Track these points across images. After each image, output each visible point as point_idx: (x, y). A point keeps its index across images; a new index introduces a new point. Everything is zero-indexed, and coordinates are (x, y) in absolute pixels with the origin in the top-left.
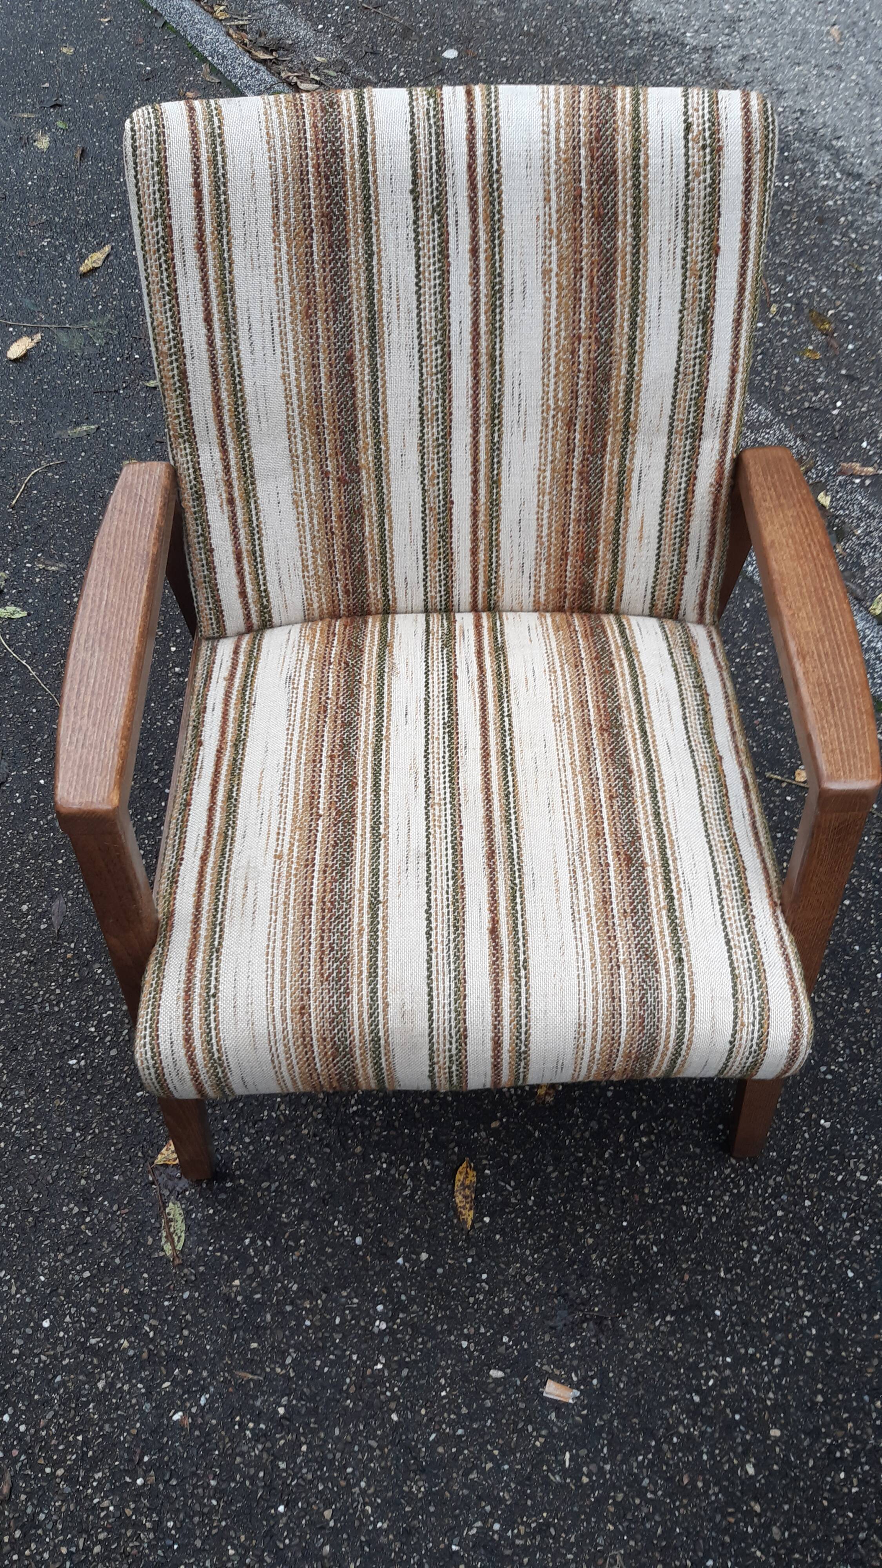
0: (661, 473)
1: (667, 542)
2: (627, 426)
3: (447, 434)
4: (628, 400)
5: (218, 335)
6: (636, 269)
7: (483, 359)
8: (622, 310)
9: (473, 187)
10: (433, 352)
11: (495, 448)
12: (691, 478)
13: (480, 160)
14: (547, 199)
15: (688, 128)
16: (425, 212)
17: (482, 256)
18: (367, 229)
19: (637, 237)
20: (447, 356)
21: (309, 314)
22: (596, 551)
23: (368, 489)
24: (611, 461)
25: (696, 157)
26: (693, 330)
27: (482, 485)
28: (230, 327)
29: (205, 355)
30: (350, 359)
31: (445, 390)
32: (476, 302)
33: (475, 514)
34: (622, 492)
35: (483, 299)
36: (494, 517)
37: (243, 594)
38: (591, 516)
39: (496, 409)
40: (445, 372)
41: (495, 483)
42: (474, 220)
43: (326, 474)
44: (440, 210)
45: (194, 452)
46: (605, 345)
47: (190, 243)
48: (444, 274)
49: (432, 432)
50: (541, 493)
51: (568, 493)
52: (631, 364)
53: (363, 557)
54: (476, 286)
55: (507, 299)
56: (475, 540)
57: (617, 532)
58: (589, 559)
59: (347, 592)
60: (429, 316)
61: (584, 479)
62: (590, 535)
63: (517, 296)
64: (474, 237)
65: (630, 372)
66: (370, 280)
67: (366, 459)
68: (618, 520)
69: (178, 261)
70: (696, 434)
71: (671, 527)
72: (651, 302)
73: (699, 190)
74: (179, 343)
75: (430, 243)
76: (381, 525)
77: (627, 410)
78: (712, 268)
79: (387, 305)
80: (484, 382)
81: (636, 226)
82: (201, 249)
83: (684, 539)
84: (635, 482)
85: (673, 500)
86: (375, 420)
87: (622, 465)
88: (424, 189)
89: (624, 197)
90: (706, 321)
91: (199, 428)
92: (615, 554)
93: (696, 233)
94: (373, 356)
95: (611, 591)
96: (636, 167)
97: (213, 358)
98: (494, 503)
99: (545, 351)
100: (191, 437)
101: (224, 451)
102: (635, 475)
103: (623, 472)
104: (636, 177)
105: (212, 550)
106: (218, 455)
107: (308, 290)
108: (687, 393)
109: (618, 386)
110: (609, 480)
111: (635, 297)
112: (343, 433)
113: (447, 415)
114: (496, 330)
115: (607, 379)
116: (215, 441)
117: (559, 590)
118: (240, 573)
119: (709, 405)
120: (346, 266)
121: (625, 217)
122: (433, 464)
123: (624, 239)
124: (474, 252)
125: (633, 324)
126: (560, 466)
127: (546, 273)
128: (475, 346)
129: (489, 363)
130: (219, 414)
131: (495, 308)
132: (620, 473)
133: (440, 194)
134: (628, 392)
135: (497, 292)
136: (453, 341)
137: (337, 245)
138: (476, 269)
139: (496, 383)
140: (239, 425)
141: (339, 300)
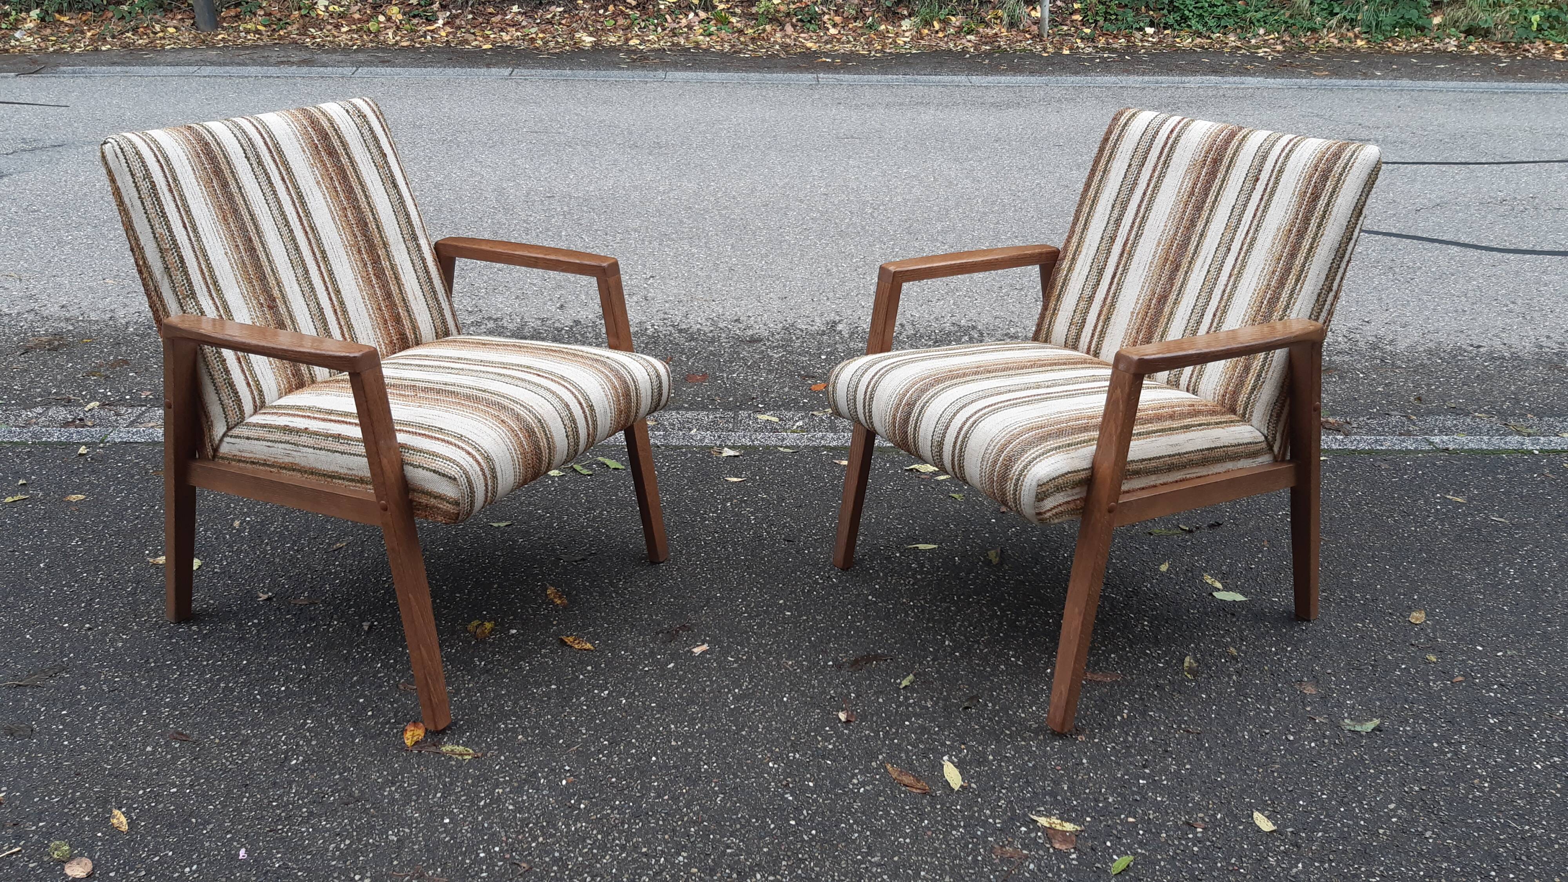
0: (410, 262)
1: (428, 296)
2: (384, 244)
3: (307, 272)
4: (380, 232)
5: (191, 235)
6: (356, 172)
7: (308, 229)
8: (358, 191)
9: (271, 152)
10: (284, 230)
11: (331, 273)
12: (423, 260)
13: (268, 140)
14: (304, 151)
15: (347, 111)
16: (255, 165)
17: (287, 181)
18: (234, 176)
19: (350, 158)
20: (291, 231)
21: (225, 219)
22: (399, 313)
23: (282, 309)
24: (385, 264)
25: (358, 121)
26: (393, 192)
27: (332, 295)
28: (195, 230)
29: (189, 246)
30: (251, 240)
31: (297, 248)
32: (293, 202)
33: (335, 311)
34: (397, 278)
35: (296, 201)
36: (345, 311)
37: (248, 384)
38: (389, 295)
39: (323, 252)
40: (294, 239)
41: (338, 292)
42: (277, 166)
43: (262, 304)
44: (260, 163)
45: (197, 303)
46: (357, 208)
47: (165, 189)
48: (275, 192)
49: (300, 271)
50: (361, 291)
51: (373, 287)
52: (373, 214)
54: (290, 195)
55: (306, 198)
56: (341, 328)
57: (404, 300)
58: (397, 319)
59: (293, 375)
60: (276, 212)
61: (377, 277)
62: (392, 306)
63: (310, 197)
64: (280, 173)
65: (375, 218)
66: (244, 200)
67: (276, 292)
68: (402, 293)
69: (162, 198)
70: (415, 238)
71: (426, 288)
72: (369, 184)
73: (367, 133)
74: (174, 241)
75: (263, 179)
77: (381, 237)
78: (386, 162)
79: (257, 212)
80: (313, 241)
81: (347, 154)
82: (171, 191)
83: (435, 292)
84: (400, 270)
85: (421, 274)
86: (272, 270)
87: (391, 264)
88: (250, 155)
89: (336, 143)
90: (395, 186)
91: (196, 288)
92: (408, 311)
93: (374, 150)
94: (260, 237)
95: (415, 334)
96: (335, 130)
97: (193, 247)
98: (342, 303)
99: (333, 219)
100: (193, 295)
101: (213, 299)
102: (399, 267)
103: (393, 267)
104: (337, 134)
105: (225, 360)
106: (211, 302)
107: (221, 208)
108: (403, 222)
109: (372, 226)
110: (388, 273)
111: (361, 184)
112: (261, 280)
113: (303, 261)
114: (308, 214)
115: (366, 224)
116: (207, 294)
117: (391, 342)
118: (243, 371)
119: (414, 223)
120: (232, 194)
121: (341, 150)
122: (306, 289)
123: (344, 160)
124: (283, 179)
125: (366, 197)
126: (365, 274)
127: (318, 183)
128: (302, 224)
129: (311, 231)
130: (204, 278)
131: (303, 204)
132: (392, 269)
133: (258, 156)
134: (378, 228)
135: (300, 196)
136: (291, 223)
137: (225, 185)
138: (287, 188)
139: (318, 240)
140: (215, 283)
141: (235, 211)
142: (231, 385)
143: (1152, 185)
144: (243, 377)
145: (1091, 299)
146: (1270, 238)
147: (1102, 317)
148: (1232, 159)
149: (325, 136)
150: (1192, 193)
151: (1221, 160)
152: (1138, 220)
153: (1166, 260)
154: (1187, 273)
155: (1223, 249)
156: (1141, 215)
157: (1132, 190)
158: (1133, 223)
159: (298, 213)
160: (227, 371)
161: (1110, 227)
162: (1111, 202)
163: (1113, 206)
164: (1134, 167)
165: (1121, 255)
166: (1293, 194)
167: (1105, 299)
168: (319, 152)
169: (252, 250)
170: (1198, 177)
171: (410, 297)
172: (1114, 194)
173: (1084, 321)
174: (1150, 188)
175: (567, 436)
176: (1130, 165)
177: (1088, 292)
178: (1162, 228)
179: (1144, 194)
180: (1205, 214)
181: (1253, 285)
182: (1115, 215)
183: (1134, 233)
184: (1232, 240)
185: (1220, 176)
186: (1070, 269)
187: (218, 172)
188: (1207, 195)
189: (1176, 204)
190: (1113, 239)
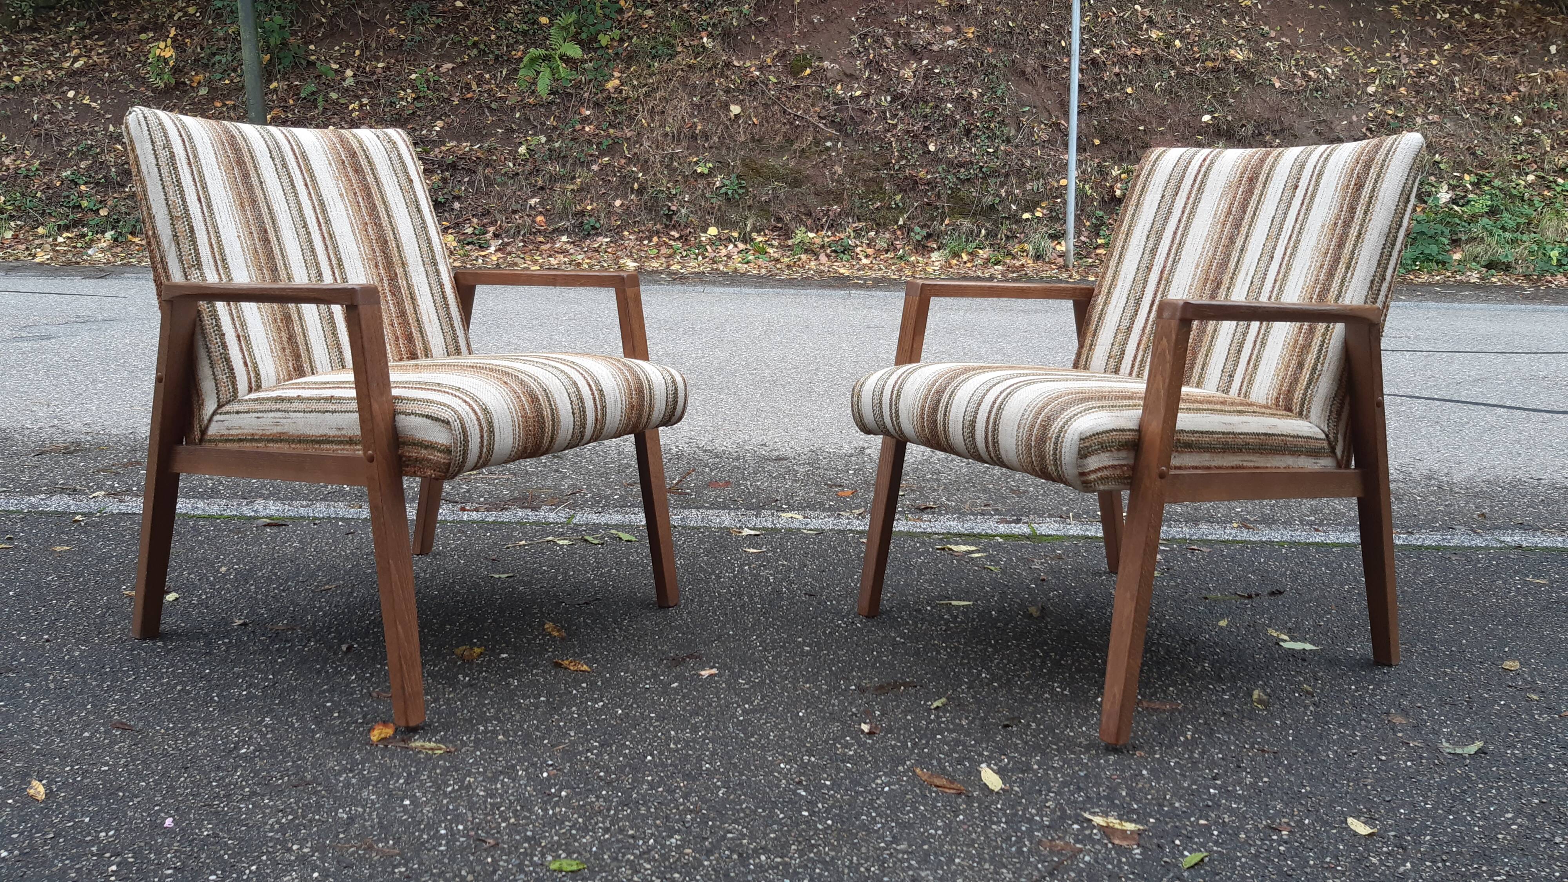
0: (427, 285)
1: (443, 321)
2: (403, 264)
3: (320, 274)
4: (399, 251)
5: (205, 209)
6: (380, 192)
7: (326, 235)
8: (381, 208)
9: (296, 157)
10: (302, 232)
12: (442, 285)
13: (295, 147)
14: (330, 164)
15: (378, 136)
16: (279, 166)
17: (310, 187)
18: (256, 171)
19: (375, 178)
20: (309, 233)
21: (242, 206)
22: (411, 333)
24: (402, 283)
25: (387, 146)
26: (416, 216)
28: (209, 206)
29: (201, 219)
30: (266, 231)
31: (313, 250)
32: (314, 207)
34: (413, 299)
35: (317, 207)
37: (245, 364)
38: (403, 313)
39: (339, 260)
40: (310, 242)
42: (301, 171)
44: (285, 165)
45: (203, 274)
46: (378, 225)
47: (184, 162)
48: (296, 195)
49: (313, 272)
52: (394, 234)
53: (297, 346)
54: (312, 200)
55: (327, 207)
57: (418, 320)
58: (409, 338)
59: (295, 370)
60: (295, 214)
61: (393, 294)
62: (405, 324)
63: (332, 206)
64: (304, 179)
65: (395, 238)
66: (264, 194)
68: (416, 314)
69: (180, 169)
70: (434, 263)
71: (442, 313)
72: (392, 205)
73: (395, 158)
74: (186, 210)
75: (285, 179)
76: (302, 326)
77: (400, 256)
78: (413, 188)
79: (276, 208)
80: (330, 248)
81: (373, 173)
82: (189, 164)
83: (450, 318)
84: (417, 291)
85: (438, 299)
86: (285, 265)
87: (408, 283)
88: (276, 157)
89: (364, 163)
90: (419, 210)
91: (203, 260)
92: (421, 333)
93: (401, 175)
94: (276, 231)
95: (424, 345)
96: (364, 151)
97: (205, 221)
99: (353, 231)
100: (199, 266)
101: (219, 274)
102: (416, 288)
103: (410, 287)
104: (365, 154)
105: (224, 335)
107: (239, 194)
108: (424, 245)
109: (392, 244)
110: (405, 292)
111: (384, 203)
112: (272, 271)
113: (317, 264)
114: (328, 222)
115: (386, 242)
116: (213, 268)
118: (241, 350)
119: (435, 249)
120: (252, 186)
121: (367, 169)
123: (370, 179)
124: (306, 185)
125: (389, 216)
127: (341, 195)
128: (321, 230)
129: (329, 238)
130: (213, 253)
131: (324, 211)
132: (409, 288)
133: (283, 159)
134: (398, 247)
135: (322, 204)
136: (310, 226)
137: (246, 176)
138: (310, 193)
139: (336, 248)
140: (224, 260)
141: (254, 201)
142: (228, 360)
143: (1187, 212)
144: (241, 356)
145: (1129, 329)
146: (1315, 236)
147: (1142, 347)
148: (1268, 174)
149: (354, 155)
150: (1229, 213)
151: (1257, 178)
152: (1175, 246)
153: (1206, 280)
154: (1229, 288)
155: (1266, 258)
156: (1177, 241)
157: (1166, 219)
158: (1170, 250)
159: (317, 218)
160: (224, 346)
161: (1146, 257)
162: (1146, 233)
163: (1148, 237)
164: (1167, 197)
165: (1159, 283)
166: (1336, 190)
167: (1144, 328)
168: (345, 168)
169: (266, 241)
170: (1235, 197)
171: (425, 319)
172: (1148, 226)
173: (1123, 353)
174: (1186, 215)
175: (573, 413)
176: (1163, 196)
177: (1125, 323)
178: (1200, 250)
179: (1180, 221)
180: (1244, 230)
181: (1300, 284)
182: (1150, 245)
183: (1171, 259)
184: (1274, 248)
185: (1257, 192)
186: (1106, 303)
187: (241, 163)
188: (1244, 212)
189: (1213, 226)
190: (1149, 269)
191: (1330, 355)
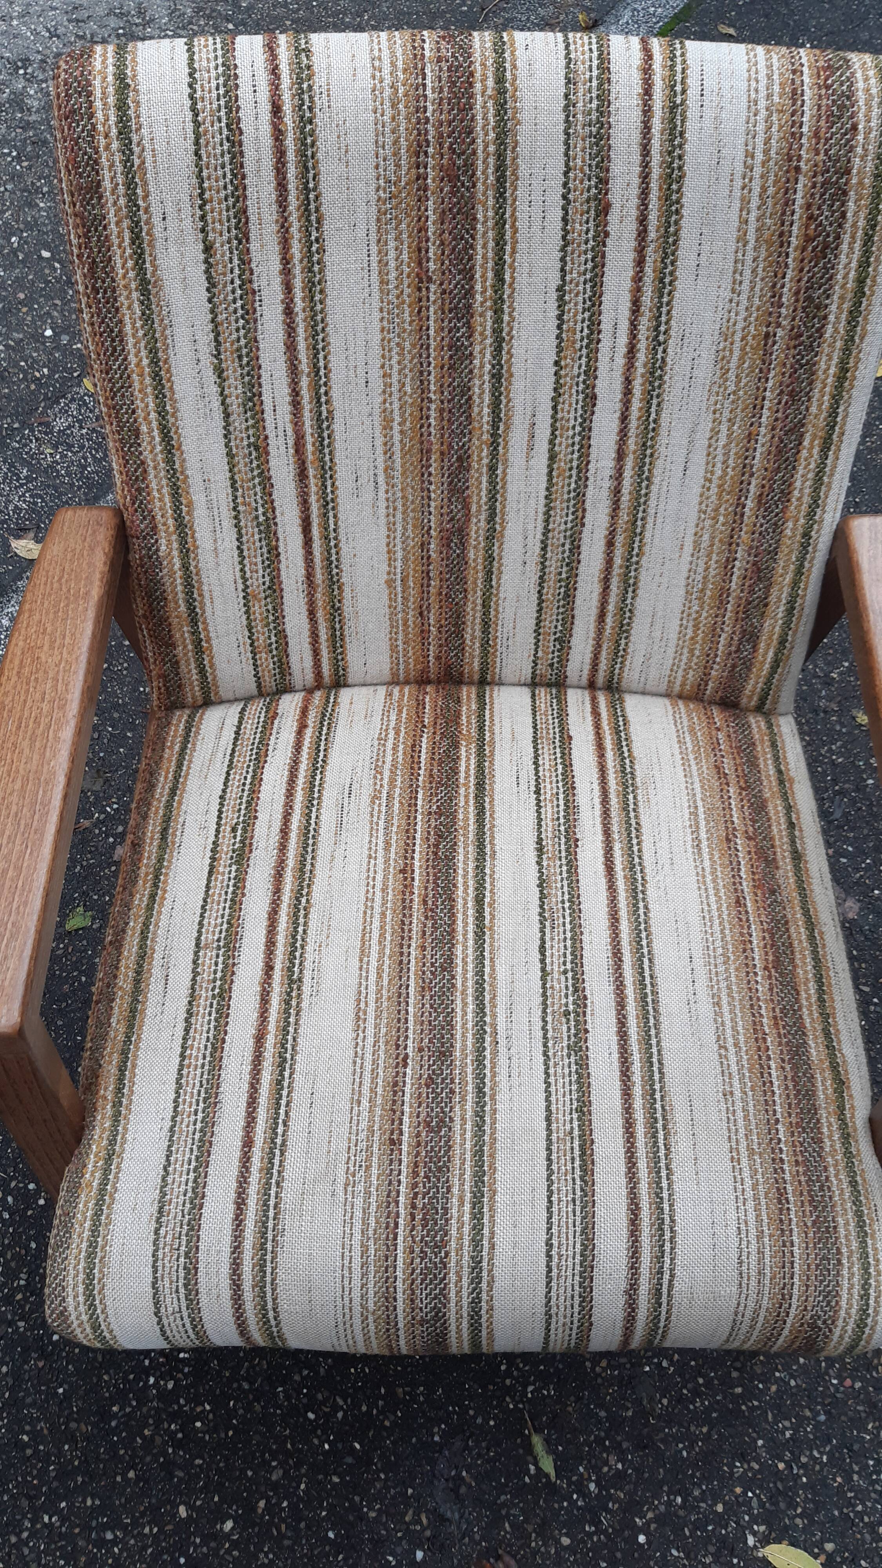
143: (298, 283)
145: (275, 589)
146: (707, 358)
147: (320, 614)
148: (500, 156)
150: (422, 279)
151: (470, 166)
152: (304, 382)
153: (425, 453)
154: (492, 469)
155: (572, 401)
156: (304, 366)
157: (250, 315)
158: (295, 393)
161: (238, 422)
162: (207, 361)
163: (220, 372)
164: (222, 250)
165: (302, 475)
166: (742, 239)
167: (309, 576)
170: (423, 229)
172: (205, 338)
173: (282, 635)
174: (298, 294)
176: (208, 249)
177: (258, 580)
178: (377, 384)
179: (289, 311)
180: (484, 323)
181: (698, 470)
182: (236, 390)
183: (307, 415)
184: (591, 372)
185: (485, 214)
186: (186, 551)
188: (468, 275)
189: (388, 313)
190: (260, 448)
191: (807, 611)
